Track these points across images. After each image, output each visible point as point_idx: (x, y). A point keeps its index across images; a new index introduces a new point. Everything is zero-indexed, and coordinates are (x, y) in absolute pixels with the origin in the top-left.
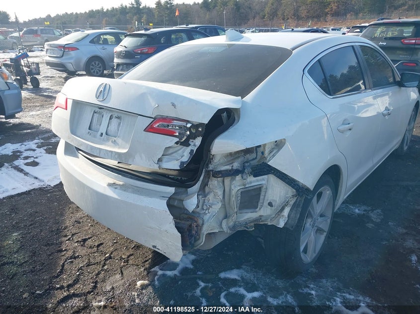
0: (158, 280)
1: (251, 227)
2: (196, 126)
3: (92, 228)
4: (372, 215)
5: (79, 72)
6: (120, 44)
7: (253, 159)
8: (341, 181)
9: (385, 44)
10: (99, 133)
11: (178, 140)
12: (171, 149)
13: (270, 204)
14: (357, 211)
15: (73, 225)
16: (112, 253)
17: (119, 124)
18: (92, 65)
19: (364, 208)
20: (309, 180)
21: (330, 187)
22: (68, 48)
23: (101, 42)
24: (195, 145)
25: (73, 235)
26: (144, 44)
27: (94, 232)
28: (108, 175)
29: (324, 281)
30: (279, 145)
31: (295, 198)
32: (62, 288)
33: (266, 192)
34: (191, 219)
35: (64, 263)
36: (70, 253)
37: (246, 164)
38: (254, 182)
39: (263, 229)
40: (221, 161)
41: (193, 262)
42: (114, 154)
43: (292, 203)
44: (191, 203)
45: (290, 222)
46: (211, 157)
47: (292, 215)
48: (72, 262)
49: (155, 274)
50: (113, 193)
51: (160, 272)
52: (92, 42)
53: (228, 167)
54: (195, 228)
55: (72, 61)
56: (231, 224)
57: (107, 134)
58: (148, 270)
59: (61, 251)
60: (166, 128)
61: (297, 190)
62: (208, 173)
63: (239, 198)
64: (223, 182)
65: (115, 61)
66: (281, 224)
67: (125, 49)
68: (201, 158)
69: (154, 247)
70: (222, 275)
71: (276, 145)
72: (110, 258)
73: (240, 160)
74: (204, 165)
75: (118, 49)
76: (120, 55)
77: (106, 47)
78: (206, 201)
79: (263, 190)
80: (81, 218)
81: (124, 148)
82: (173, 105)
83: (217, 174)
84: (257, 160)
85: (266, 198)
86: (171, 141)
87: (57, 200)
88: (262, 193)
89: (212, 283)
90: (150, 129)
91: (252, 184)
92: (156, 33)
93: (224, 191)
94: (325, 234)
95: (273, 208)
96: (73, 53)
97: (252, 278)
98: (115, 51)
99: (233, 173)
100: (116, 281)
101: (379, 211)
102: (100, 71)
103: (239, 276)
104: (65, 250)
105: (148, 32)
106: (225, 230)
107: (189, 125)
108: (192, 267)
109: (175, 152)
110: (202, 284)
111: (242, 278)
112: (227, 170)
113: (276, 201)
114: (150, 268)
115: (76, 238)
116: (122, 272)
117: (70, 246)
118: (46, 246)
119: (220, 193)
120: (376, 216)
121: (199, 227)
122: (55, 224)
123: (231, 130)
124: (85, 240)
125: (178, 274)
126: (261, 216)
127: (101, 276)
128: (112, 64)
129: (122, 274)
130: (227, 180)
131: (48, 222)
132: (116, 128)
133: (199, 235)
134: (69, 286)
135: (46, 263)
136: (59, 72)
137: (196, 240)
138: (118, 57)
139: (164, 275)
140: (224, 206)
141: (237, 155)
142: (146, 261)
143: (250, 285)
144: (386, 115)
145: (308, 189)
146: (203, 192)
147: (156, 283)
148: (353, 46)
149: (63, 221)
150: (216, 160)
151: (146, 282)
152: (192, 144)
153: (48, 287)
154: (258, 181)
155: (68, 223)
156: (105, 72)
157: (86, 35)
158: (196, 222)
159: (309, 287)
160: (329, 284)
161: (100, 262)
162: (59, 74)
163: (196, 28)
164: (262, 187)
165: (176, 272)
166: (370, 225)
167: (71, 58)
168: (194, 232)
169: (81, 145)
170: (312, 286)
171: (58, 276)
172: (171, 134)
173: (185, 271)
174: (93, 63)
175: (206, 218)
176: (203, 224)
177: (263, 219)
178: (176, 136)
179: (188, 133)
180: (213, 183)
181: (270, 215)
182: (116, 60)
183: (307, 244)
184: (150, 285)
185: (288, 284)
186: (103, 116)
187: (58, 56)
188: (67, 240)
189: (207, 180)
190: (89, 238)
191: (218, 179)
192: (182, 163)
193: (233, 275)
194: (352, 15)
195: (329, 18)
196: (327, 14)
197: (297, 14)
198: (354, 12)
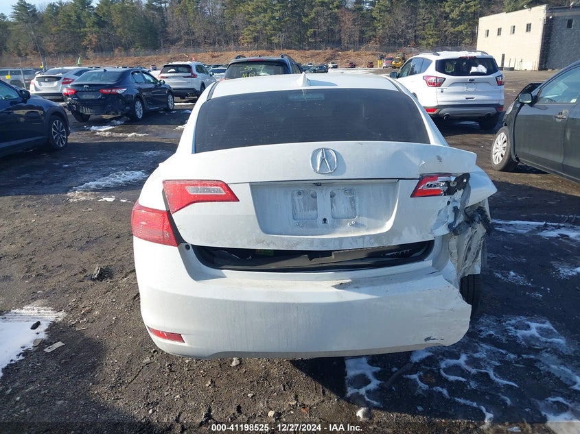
10: (319, 220)
15: (153, 411)
25: (177, 421)
42: (367, 238)
57: (334, 218)
66: (478, 271)
69: (427, 339)
72: (278, 414)
81: (382, 227)
82: (439, 158)
90: (417, 193)
107: (453, 179)
116: (318, 418)
124: (209, 417)
125: (382, 382)
132: (349, 206)
147: (375, 403)
155: (139, 413)
184: (370, 410)
194: (120, 51)
195: (90, 54)
196: (85, 48)
197: (40, 49)
198: (122, 46)
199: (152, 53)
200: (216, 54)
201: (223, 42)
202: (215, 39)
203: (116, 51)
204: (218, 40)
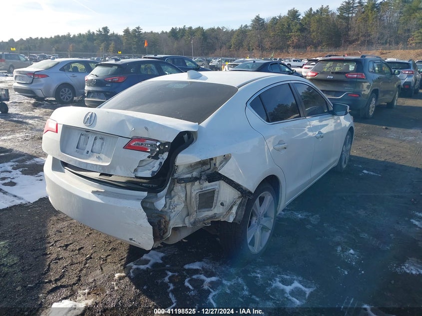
0: (133, 272)
1: (208, 223)
2: (163, 144)
3: (72, 236)
4: (311, 219)
5: (48, 98)
6: (91, 73)
7: (208, 169)
8: (280, 189)
9: (332, 77)
10: (86, 151)
11: (149, 154)
12: (144, 162)
13: (222, 204)
14: (299, 216)
15: (55, 234)
16: (91, 255)
17: (103, 144)
18: (62, 92)
19: (305, 214)
20: (251, 185)
21: (271, 193)
22: (38, 75)
23: (71, 70)
24: (163, 159)
25: (55, 242)
26: (115, 74)
27: (75, 238)
28: (92, 185)
29: (268, 267)
30: (226, 158)
31: (241, 199)
32: (50, 282)
33: (218, 194)
34: (160, 216)
35: (49, 264)
36: (54, 256)
37: (203, 173)
38: (209, 186)
39: (218, 225)
40: (184, 171)
41: (162, 258)
43: (238, 203)
44: (160, 204)
45: (238, 217)
46: (176, 168)
47: (239, 213)
48: (57, 262)
49: (131, 268)
50: (96, 198)
51: (135, 267)
52: (62, 69)
53: (189, 176)
54: (164, 223)
55: (42, 88)
56: (192, 220)
57: (92, 151)
58: (125, 266)
59: (46, 254)
60: (141, 146)
61: (241, 193)
62: (173, 180)
63: (198, 199)
64: (186, 187)
65: (85, 89)
66: (231, 220)
67: (96, 78)
68: (168, 168)
69: (131, 239)
70: (187, 267)
71: (225, 159)
72: (90, 258)
73: (199, 170)
74: (170, 174)
75: (89, 77)
76: (91, 82)
77: (76, 74)
78: (172, 202)
79: (216, 193)
80: (62, 228)
81: (107, 162)
82: (146, 129)
83: (180, 181)
84: (210, 170)
85: (219, 199)
86: (144, 156)
87: (38, 214)
88: (216, 195)
89: (178, 272)
90: (128, 147)
91: (207, 189)
92: (125, 64)
93: (186, 194)
94: (270, 231)
95: (225, 207)
96: (42, 80)
97: (211, 268)
98: (86, 79)
99: (193, 180)
100: (97, 275)
101: (318, 216)
102: (70, 97)
103: (200, 267)
104: (49, 254)
105: (118, 63)
106: (187, 225)
107: (158, 144)
108: (161, 262)
109: (148, 164)
110: (170, 274)
111: (203, 268)
112: (188, 178)
113: (226, 202)
114: (126, 264)
115: (58, 244)
116: (101, 268)
117: (54, 251)
118: (32, 251)
119: (183, 195)
120: (314, 219)
121: (167, 223)
122: (37, 233)
123: (191, 147)
124: (67, 246)
125: (150, 268)
126: (215, 214)
127: (84, 272)
128: (82, 90)
129: (102, 269)
130: (189, 185)
131: (31, 233)
132: (100, 147)
133: (167, 229)
134: (56, 280)
135: (34, 264)
136: (27, 98)
137: (165, 233)
138: (89, 86)
139: (138, 269)
140: (186, 206)
141: (196, 167)
142: (122, 259)
143: (209, 273)
144: (319, 138)
145: (250, 192)
146: (169, 195)
147: (132, 274)
148: (288, 84)
149: (46, 231)
150: (180, 170)
151: (123, 274)
152: (161, 157)
153: (38, 281)
154: (212, 186)
155: (50, 232)
156: (75, 98)
157: (56, 63)
158: (164, 219)
159: (256, 272)
160: (271, 269)
161: (82, 262)
162: (27, 100)
163: (164, 58)
164: (215, 190)
165: (148, 266)
166: (309, 227)
167: (41, 85)
168: (162, 226)
169: (70, 161)
170: (258, 271)
171: (46, 273)
172: (144, 150)
173: (155, 265)
174: (63, 90)
175: (172, 215)
176: (170, 220)
177: (217, 216)
178: (148, 152)
179: (158, 149)
180: (177, 188)
181: (222, 213)
182: (87, 88)
183: (254, 236)
184: (126, 276)
185: (239, 271)
186: (88, 138)
187: (28, 82)
188: (50, 246)
189: (173, 186)
190: (71, 244)
191: (182, 184)
192: (153, 172)
193: (196, 266)
194: (311, 48)
195: (291, 49)
196: (289, 46)
197: (261, 46)
198: (313, 45)
199: (333, 50)
200: (385, 52)
201: (393, 43)
202: (387, 40)
203: (308, 48)
204: (390, 40)
